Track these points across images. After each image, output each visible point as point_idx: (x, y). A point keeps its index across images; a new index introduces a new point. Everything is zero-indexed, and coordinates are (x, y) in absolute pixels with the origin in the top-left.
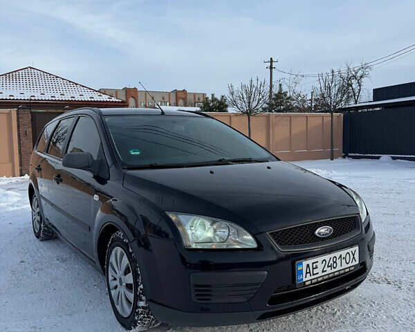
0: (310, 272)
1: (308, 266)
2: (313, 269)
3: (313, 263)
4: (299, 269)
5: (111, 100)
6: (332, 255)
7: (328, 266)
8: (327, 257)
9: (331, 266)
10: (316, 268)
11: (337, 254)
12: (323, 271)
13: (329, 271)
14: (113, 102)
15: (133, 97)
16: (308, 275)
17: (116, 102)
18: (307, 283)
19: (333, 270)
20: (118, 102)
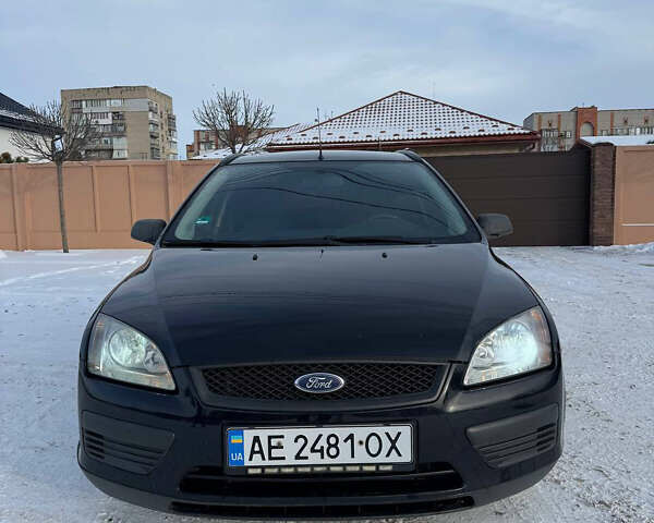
0: (261, 452)
1: (256, 439)
2: (271, 448)
3: (270, 438)
4: (233, 441)
5: (512, 132)
6: (326, 431)
7: (313, 450)
8: (311, 433)
9: (321, 451)
10: (280, 447)
11: (342, 432)
12: (298, 457)
13: (315, 459)
14: (515, 134)
15: (587, 122)
16: (257, 457)
17: (519, 134)
18: (251, 471)
19: (327, 460)
20: (524, 134)
